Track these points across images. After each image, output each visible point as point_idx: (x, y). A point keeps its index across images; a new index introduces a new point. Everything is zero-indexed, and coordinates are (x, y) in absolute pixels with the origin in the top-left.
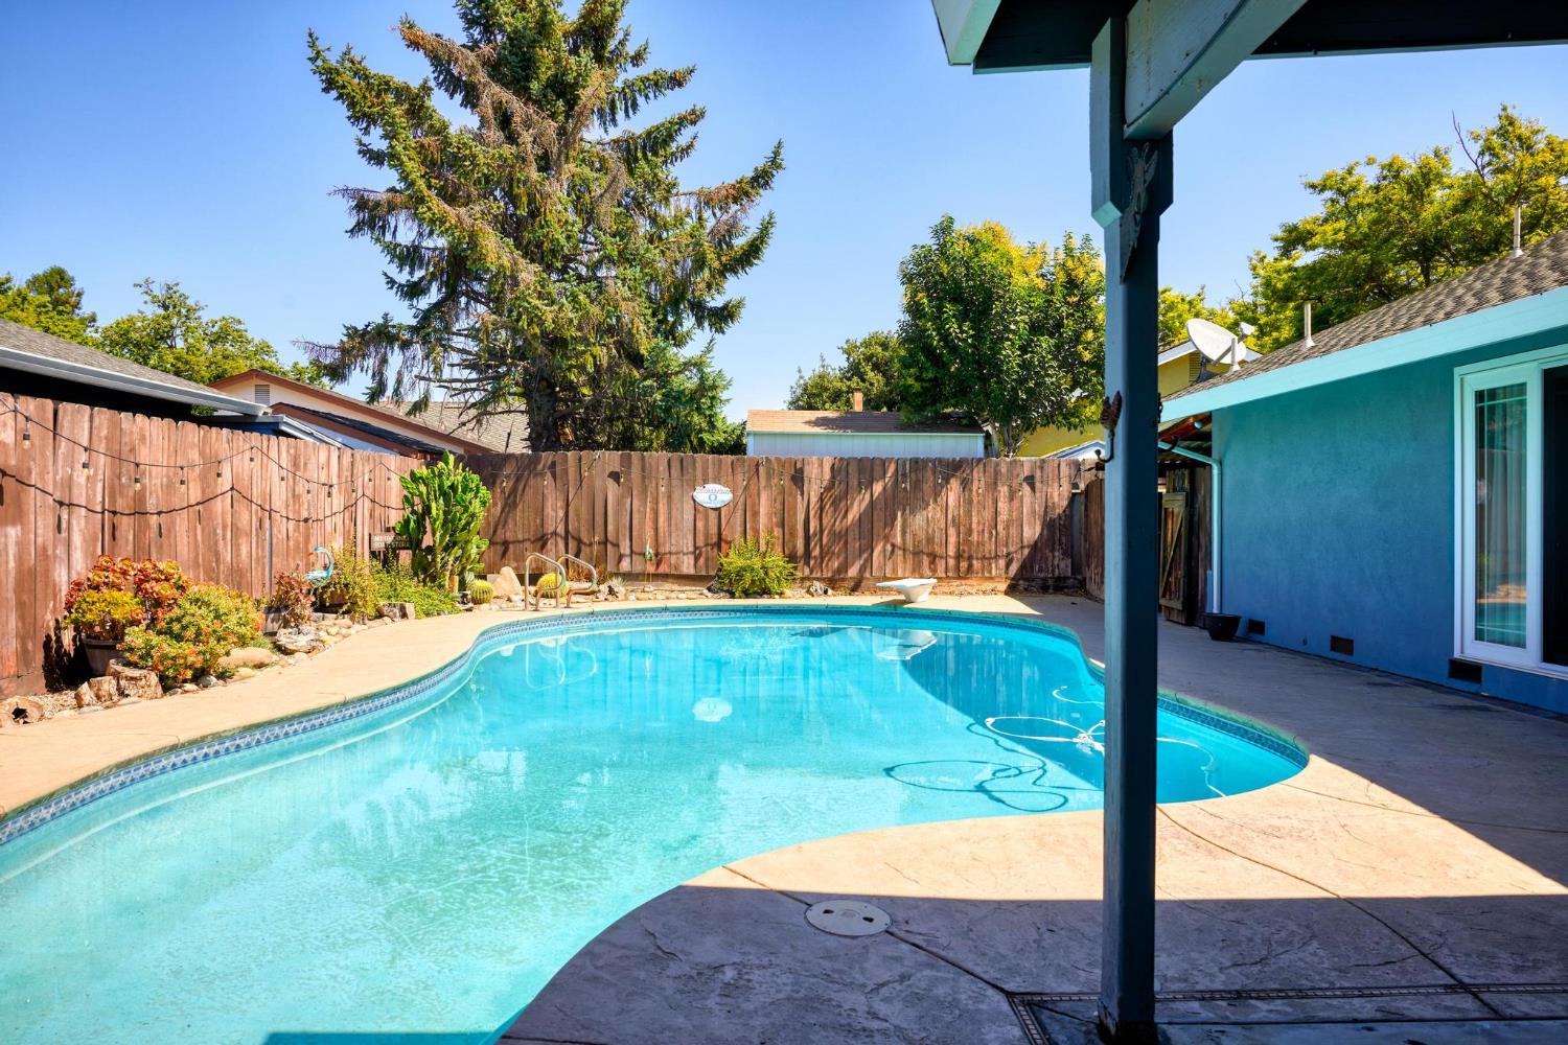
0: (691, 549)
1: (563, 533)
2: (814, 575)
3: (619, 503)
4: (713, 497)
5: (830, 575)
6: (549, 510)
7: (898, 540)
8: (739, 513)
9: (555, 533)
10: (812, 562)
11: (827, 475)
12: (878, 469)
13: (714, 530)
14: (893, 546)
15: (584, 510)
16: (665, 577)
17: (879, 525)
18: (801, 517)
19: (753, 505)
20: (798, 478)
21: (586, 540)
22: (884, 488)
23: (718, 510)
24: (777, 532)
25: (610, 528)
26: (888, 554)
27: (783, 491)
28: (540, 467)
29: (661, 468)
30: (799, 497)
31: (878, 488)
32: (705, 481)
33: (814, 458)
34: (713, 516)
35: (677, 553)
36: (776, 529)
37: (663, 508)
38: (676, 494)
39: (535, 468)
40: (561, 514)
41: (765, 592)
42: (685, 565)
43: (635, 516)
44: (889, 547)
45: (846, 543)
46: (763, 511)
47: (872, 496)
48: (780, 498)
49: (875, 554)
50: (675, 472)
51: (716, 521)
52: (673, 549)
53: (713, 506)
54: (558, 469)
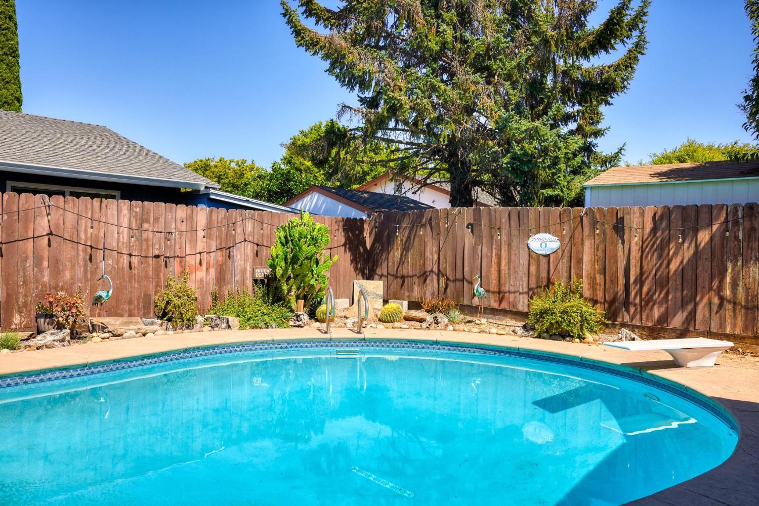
0: (526, 290)
1: (437, 272)
2: (634, 323)
3: (474, 249)
4: (543, 245)
5: (650, 324)
6: (428, 254)
7: (728, 292)
8: (566, 259)
9: (432, 271)
10: (632, 310)
11: (649, 225)
12: (704, 216)
13: (544, 274)
14: (722, 299)
15: (449, 255)
16: (505, 313)
17: (703, 277)
18: (622, 265)
19: (578, 252)
20: (619, 227)
21: (451, 278)
22: (712, 239)
23: (548, 256)
24: (599, 278)
25: (466, 269)
26: (715, 308)
27: (605, 240)
28: (424, 220)
29: (503, 220)
30: (620, 246)
31: (704, 237)
32: (538, 232)
33: (636, 208)
34: (543, 261)
35: (514, 292)
36: (597, 276)
37: (504, 254)
38: (514, 243)
39: (421, 222)
40: (436, 257)
41: (564, 335)
42: (521, 303)
43: (484, 260)
44: (716, 301)
45: (667, 294)
46: (586, 258)
47: (697, 247)
48: (602, 247)
49: (700, 307)
50: (514, 223)
51: (546, 266)
52: (512, 289)
53: (544, 253)
54: (433, 223)
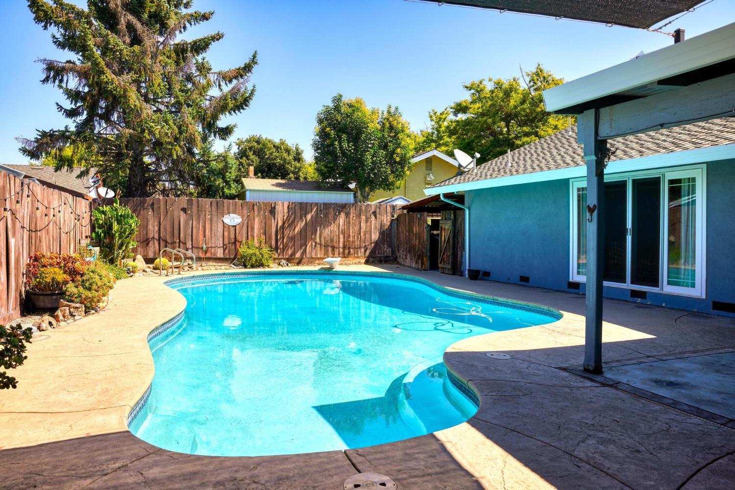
0: (222, 245)
1: (157, 238)
2: (280, 257)
3: (186, 223)
4: (232, 220)
5: (287, 257)
6: (150, 227)
7: (318, 240)
8: (245, 228)
9: (153, 238)
10: (279, 251)
11: (286, 210)
12: (309, 207)
13: (232, 236)
14: (316, 243)
15: (168, 227)
16: (209, 259)
17: (309, 233)
18: (274, 230)
19: (252, 224)
20: (273, 211)
21: (169, 241)
22: (312, 217)
23: (235, 226)
24: (263, 237)
25: (182, 235)
26: (313, 247)
27: (265, 218)
28: (146, 205)
29: (207, 206)
30: (273, 221)
31: (309, 217)
32: (229, 213)
33: (280, 202)
34: (232, 229)
35: (215, 247)
36: (262, 236)
37: (208, 226)
38: (215, 219)
39: (143, 206)
40: (157, 228)
41: (261, 265)
42: (219, 253)
43: (194, 230)
44: (314, 244)
45: (294, 242)
46: (256, 227)
47: (306, 220)
48: (264, 221)
49: (308, 247)
50: (214, 208)
51: (234, 232)
52: (213, 245)
53: (233, 225)
54: (155, 206)
